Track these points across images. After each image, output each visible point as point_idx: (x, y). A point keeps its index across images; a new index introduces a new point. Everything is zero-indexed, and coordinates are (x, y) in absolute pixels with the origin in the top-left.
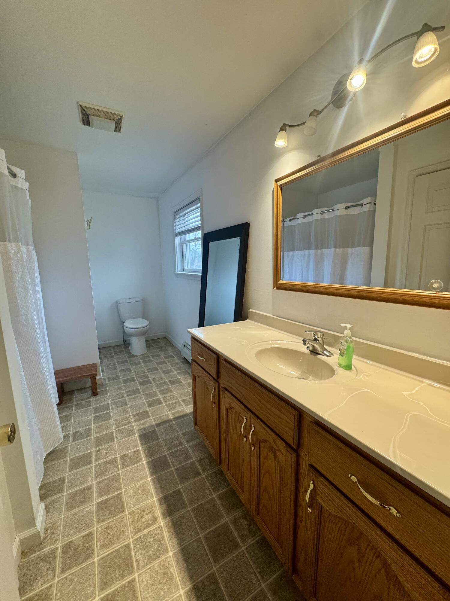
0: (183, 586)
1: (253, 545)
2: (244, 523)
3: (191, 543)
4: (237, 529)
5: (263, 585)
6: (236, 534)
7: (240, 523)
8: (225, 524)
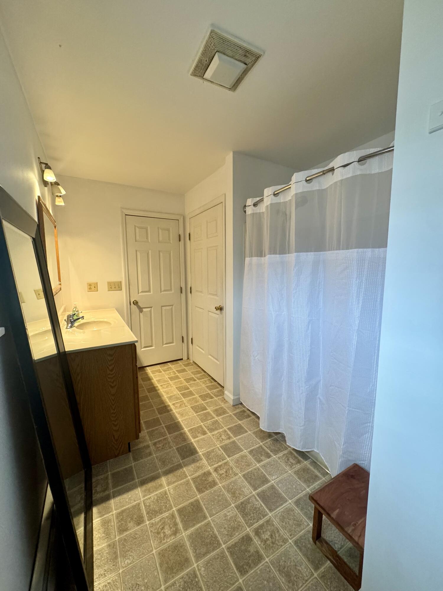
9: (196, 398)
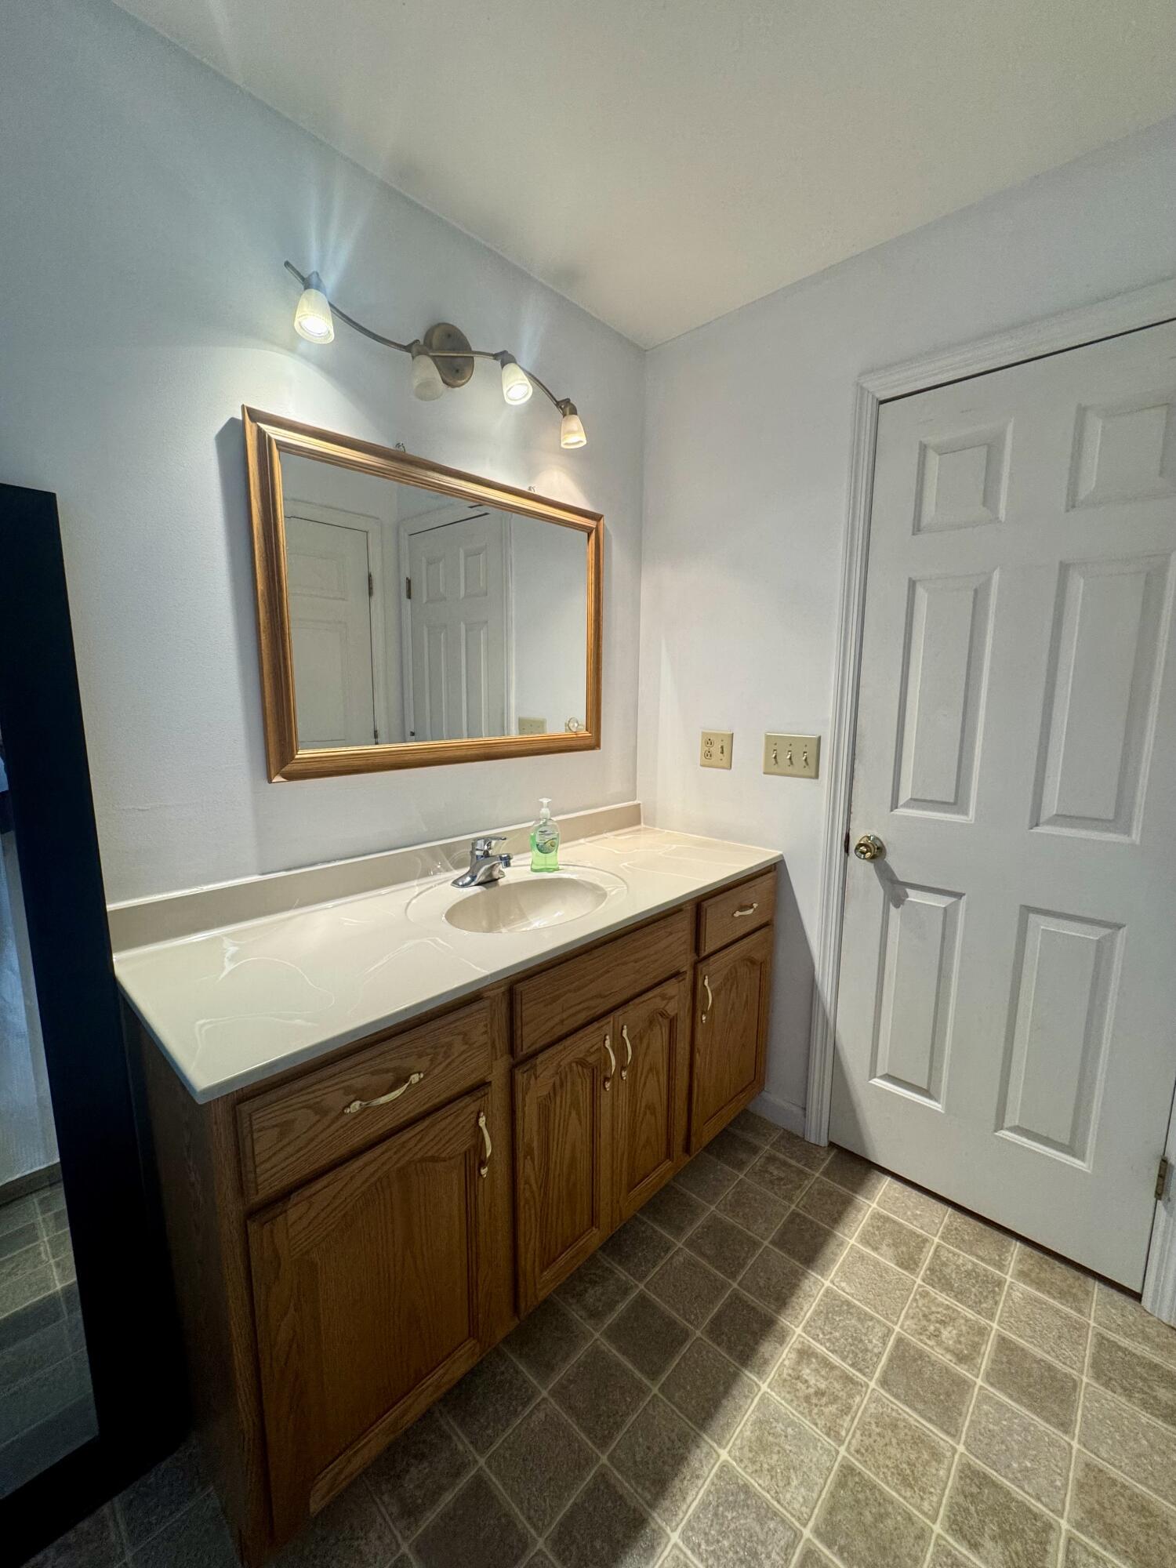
0: (756, 1390)
1: (628, 1270)
2: (592, 1295)
3: (680, 1408)
4: (611, 1306)
5: (680, 1245)
6: (622, 1307)
7: (597, 1304)
8: (609, 1337)
9: (936, 1455)
